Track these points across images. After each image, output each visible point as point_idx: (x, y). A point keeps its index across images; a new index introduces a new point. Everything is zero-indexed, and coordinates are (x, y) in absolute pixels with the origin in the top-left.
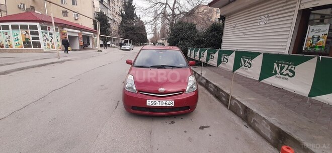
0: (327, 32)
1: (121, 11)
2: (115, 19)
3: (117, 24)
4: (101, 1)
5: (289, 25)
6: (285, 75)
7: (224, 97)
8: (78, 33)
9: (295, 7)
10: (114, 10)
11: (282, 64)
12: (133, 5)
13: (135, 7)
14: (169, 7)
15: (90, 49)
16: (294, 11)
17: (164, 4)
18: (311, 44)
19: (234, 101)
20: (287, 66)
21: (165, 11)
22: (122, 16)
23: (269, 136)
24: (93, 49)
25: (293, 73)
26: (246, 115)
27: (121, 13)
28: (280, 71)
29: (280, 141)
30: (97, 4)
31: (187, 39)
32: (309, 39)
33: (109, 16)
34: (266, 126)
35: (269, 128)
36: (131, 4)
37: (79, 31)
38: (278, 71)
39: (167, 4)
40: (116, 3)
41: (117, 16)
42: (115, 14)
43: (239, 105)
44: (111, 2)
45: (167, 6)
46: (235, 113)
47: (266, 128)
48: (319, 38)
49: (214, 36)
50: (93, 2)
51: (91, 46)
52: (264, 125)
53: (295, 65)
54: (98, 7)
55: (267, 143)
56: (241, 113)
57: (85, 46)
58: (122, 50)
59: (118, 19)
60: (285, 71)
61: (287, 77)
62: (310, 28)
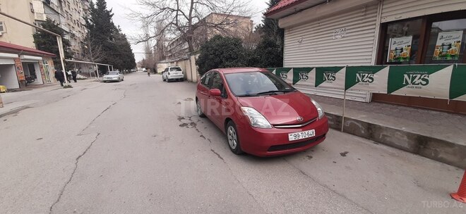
0: (410, 44)
1: (86, 19)
2: (74, 32)
3: (78, 41)
4: (47, 2)
5: (372, 38)
6: (418, 84)
7: (331, 120)
8: (14, 59)
9: (376, 20)
10: (70, 17)
11: (413, 74)
12: (108, 9)
13: (111, 14)
14: (184, 14)
15: (37, 86)
16: (375, 24)
17: (174, 10)
18: (395, 56)
19: (349, 122)
20: (419, 76)
21: (177, 20)
22: (88, 26)
23: (406, 145)
24: (43, 85)
25: (427, 81)
26: (371, 133)
27: (87, 22)
28: (412, 81)
29: (422, 147)
30: (39, 7)
31: (234, 59)
32: (391, 51)
33: (63, 27)
34: (402, 137)
35: (405, 138)
36: (105, 7)
37: (16, 56)
38: (409, 81)
39: (178, 10)
40: (72, 6)
41: (76, 26)
42: (72, 24)
43: (358, 124)
44: (63, 4)
45: (179, 13)
46: (354, 134)
47: (402, 139)
48: (402, 49)
49: (270, 53)
50: (31, 4)
51: (39, 80)
52: (399, 137)
53: (429, 74)
54: (41, 12)
55: (407, 153)
56: (363, 132)
57: (28, 81)
58: (105, 82)
59: (81, 33)
60: (416, 80)
61: (420, 85)
62: (392, 41)
